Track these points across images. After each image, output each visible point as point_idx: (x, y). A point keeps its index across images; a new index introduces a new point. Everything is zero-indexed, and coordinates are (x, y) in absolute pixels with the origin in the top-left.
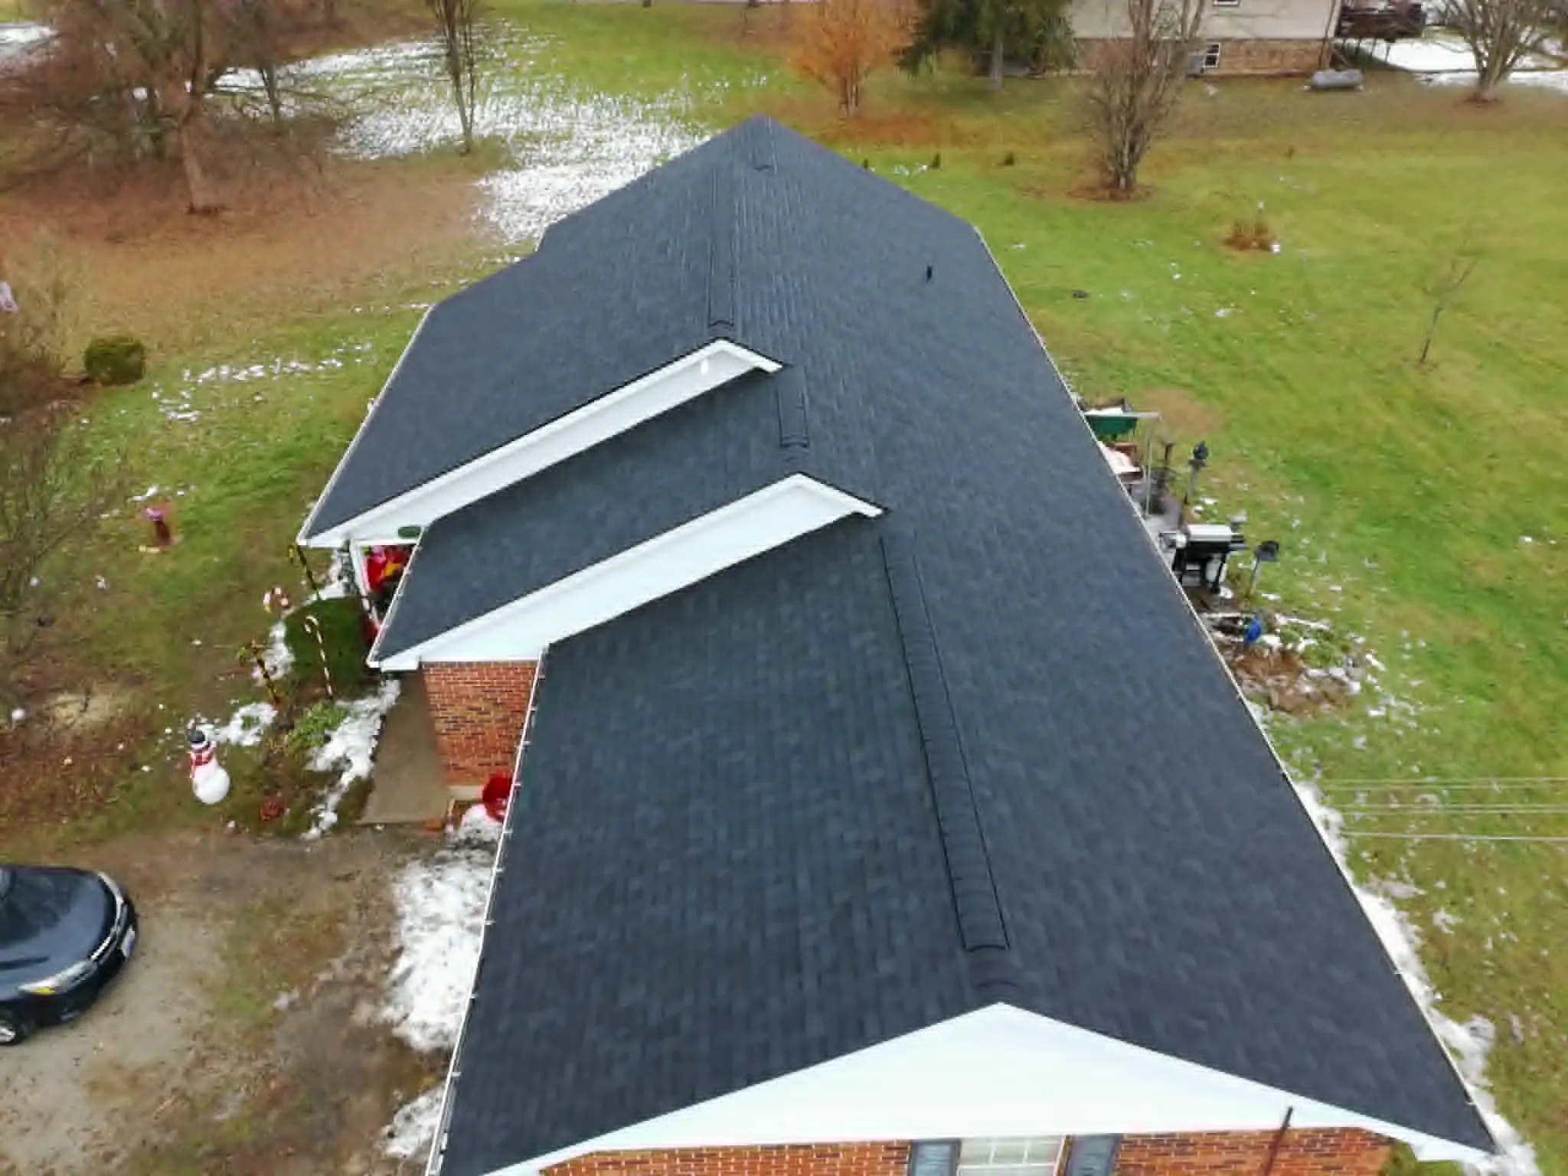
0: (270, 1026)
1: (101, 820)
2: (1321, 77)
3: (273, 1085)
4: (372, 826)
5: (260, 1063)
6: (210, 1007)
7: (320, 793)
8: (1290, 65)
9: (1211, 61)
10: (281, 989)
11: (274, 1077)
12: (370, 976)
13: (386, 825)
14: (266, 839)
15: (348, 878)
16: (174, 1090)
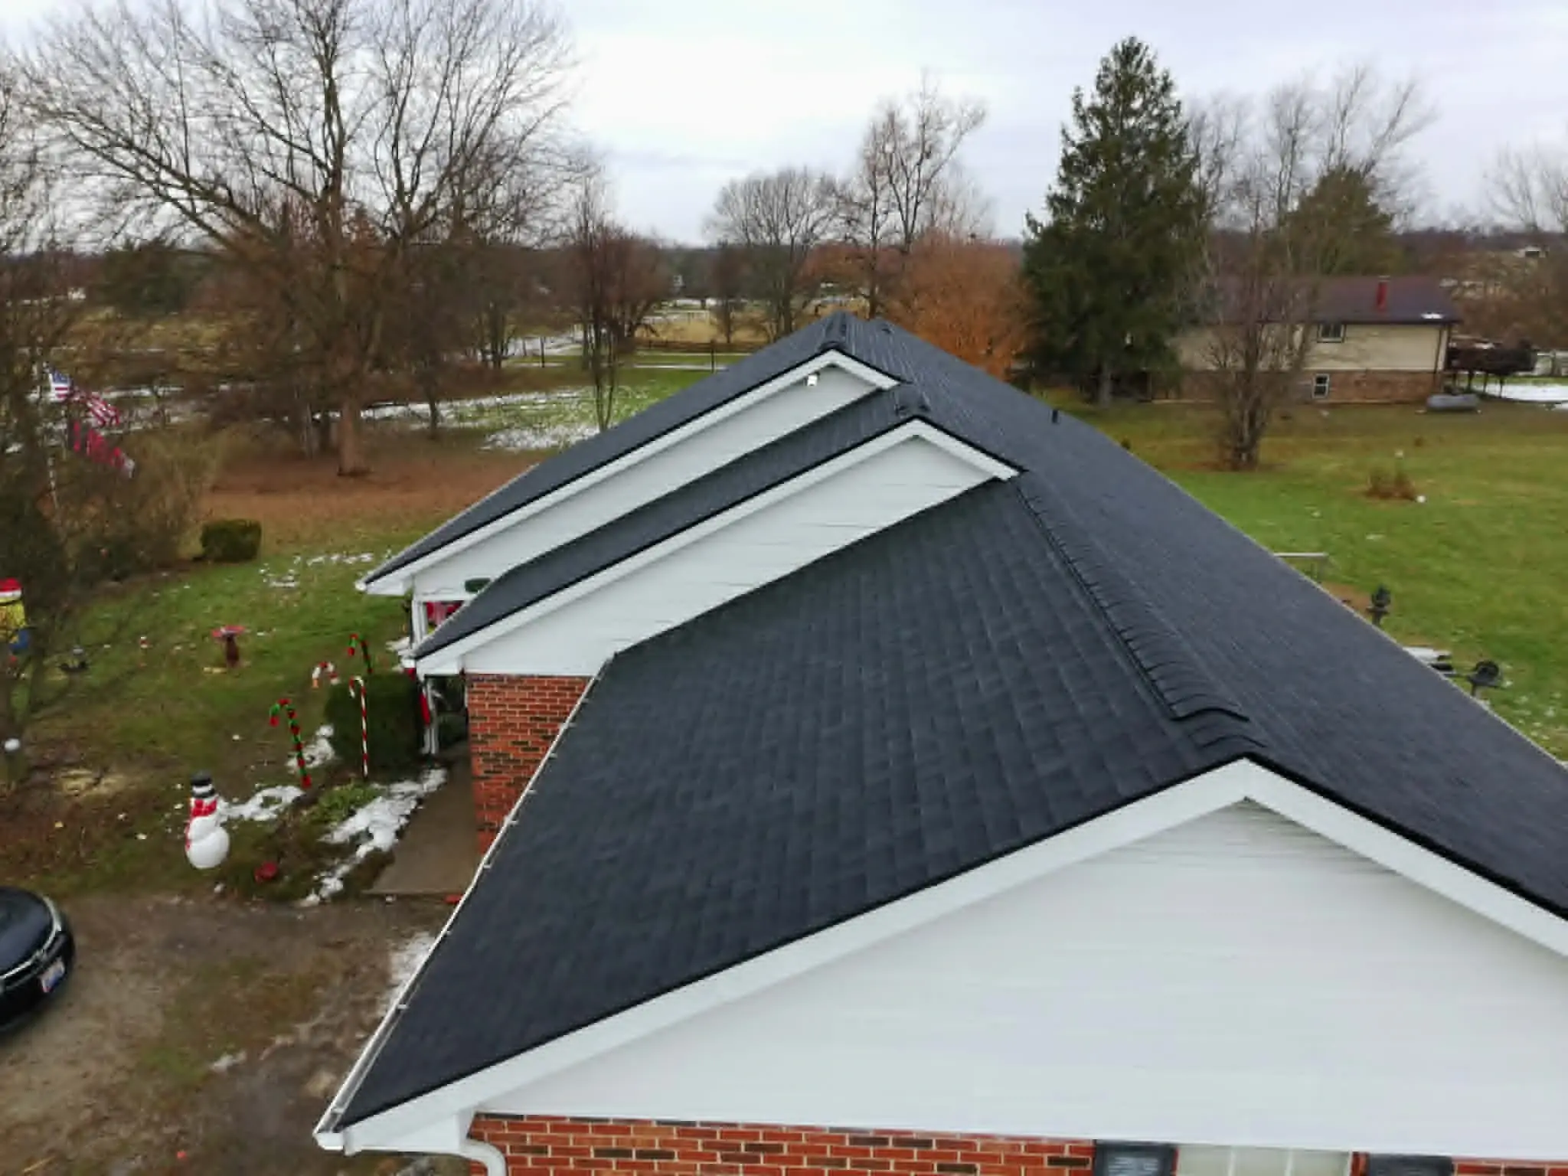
0: (198, 1090)
1: (75, 879)
2: (1437, 400)
3: (180, 1155)
4: (381, 897)
5: (170, 1130)
6: (131, 1064)
7: (329, 863)
8: (1402, 393)
9: (1320, 391)
10: (225, 1049)
11: (186, 1147)
12: (339, 1042)
13: (400, 898)
14: (255, 904)
15: (339, 946)
16: (51, 1151)
